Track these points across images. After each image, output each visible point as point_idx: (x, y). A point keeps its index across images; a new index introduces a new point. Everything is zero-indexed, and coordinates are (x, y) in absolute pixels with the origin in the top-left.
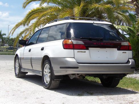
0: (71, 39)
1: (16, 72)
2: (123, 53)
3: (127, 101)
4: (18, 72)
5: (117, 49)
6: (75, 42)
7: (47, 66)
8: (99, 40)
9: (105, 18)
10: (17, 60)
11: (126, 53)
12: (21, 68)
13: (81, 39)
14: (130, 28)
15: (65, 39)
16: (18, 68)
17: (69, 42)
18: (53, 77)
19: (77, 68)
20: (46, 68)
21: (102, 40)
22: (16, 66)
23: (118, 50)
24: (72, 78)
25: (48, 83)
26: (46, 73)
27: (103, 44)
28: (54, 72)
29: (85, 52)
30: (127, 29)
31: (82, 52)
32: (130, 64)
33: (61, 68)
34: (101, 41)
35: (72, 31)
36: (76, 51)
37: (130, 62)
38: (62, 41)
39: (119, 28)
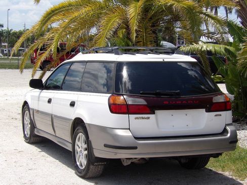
0: (123, 95)
1: (26, 133)
2: (216, 116)
4: (29, 133)
5: (205, 109)
6: (130, 101)
7: (81, 136)
8: (172, 95)
10: (27, 112)
11: (220, 115)
12: (34, 127)
13: (141, 94)
14: (228, 47)
15: (113, 94)
16: (29, 126)
17: (119, 99)
18: (91, 158)
19: (135, 148)
20: (79, 138)
21: (178, 94)
22: (26, 122)
23: (206, 111)
24: (125, 164)
25: (84, 167)
26: (79, 148)
27: (180, 102)
28: (94, 151)
29: (148, 118)
30: (224, 51)
31: (143, 118)
32: (229, 135)
33: (106, 146)
34: (177, 96)
35: (125, 73)
36: (132, 117)
37: (227, 133)
38: (108, 98)
39: (208, 49)
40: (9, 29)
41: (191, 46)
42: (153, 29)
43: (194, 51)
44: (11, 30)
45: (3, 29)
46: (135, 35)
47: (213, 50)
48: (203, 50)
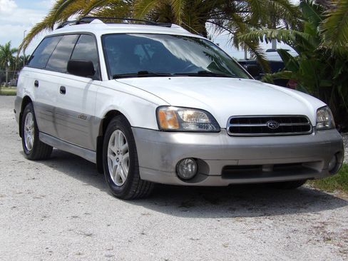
3: (310, 224)
9: (241, 12)
14: (300, 33)
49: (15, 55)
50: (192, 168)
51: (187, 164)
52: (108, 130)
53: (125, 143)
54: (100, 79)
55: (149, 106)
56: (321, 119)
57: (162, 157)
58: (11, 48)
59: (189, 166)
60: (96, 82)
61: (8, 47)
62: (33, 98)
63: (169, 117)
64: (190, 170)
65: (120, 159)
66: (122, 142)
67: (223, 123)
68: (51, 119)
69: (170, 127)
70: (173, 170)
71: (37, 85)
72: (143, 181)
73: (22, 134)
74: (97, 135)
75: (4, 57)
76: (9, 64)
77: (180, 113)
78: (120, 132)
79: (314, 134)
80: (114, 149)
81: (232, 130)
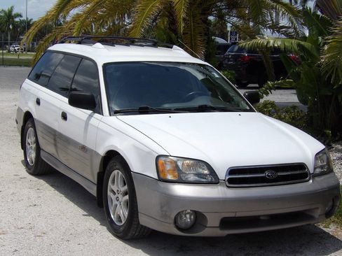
14: (302, 43)
39: (276, 45)
40: (29, 19)
41: (254, 41)
42: (203, 17)
43: (258, 47)
44: (31, 20)
45: (22, 19)
46: (183, 25)
47: (282, 47)
48: (268, 46)
49: (17, 19)
50: (190, 219)
51: (185, 215)
52: (108, 168)
53: (125, 184)
54: (101, 113)
55: (149, 153)
56: (319, 163)
57: (162, 207)
58: (14, 13)
59: (188, 216)
60: (96, 115)
61: (10, 11)
62: (35, 116)
63: (168, 167)
64: (189, 220)
65: (120, 199)
66: (122, 183)
67: (222, 175)
68: (52, 141)
69: (170, 177)
70: (172, 221)
71: (38, 102)
72: (142, 226)
73: (24, 146)
74: (98, 171)
75: (7, 21)
76: (11, 27)
77: (180, 164)
78: (120, 173)
79: (311, 181)
80: (115, 188)
81: (230, 181)
